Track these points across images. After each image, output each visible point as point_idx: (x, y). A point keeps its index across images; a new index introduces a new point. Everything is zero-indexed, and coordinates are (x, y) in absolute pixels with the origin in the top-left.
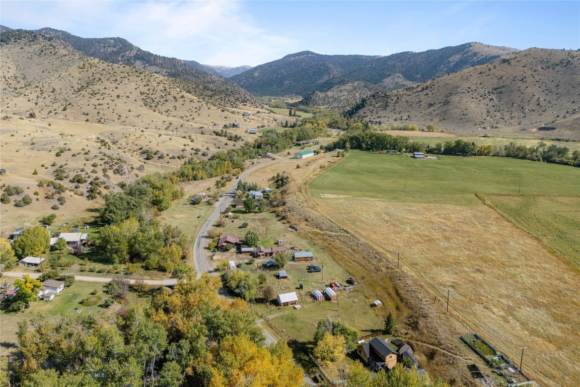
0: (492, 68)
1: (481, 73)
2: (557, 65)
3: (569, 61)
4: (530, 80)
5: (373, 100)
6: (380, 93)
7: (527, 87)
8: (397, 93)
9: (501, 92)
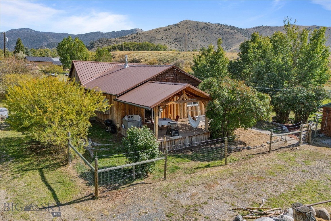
0: (170, 28)
1: (165, 30)
2: (202, 29)
3: (208, 27)
4: (192, 35)
5: (99, 44)
6: (103, 39)
7: (193, 39)
8: (115, 40)
9: (180, 41)
